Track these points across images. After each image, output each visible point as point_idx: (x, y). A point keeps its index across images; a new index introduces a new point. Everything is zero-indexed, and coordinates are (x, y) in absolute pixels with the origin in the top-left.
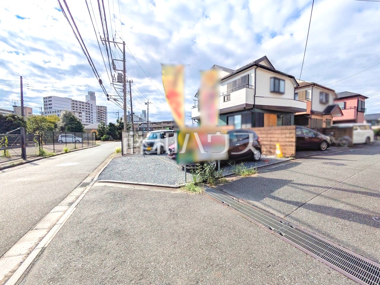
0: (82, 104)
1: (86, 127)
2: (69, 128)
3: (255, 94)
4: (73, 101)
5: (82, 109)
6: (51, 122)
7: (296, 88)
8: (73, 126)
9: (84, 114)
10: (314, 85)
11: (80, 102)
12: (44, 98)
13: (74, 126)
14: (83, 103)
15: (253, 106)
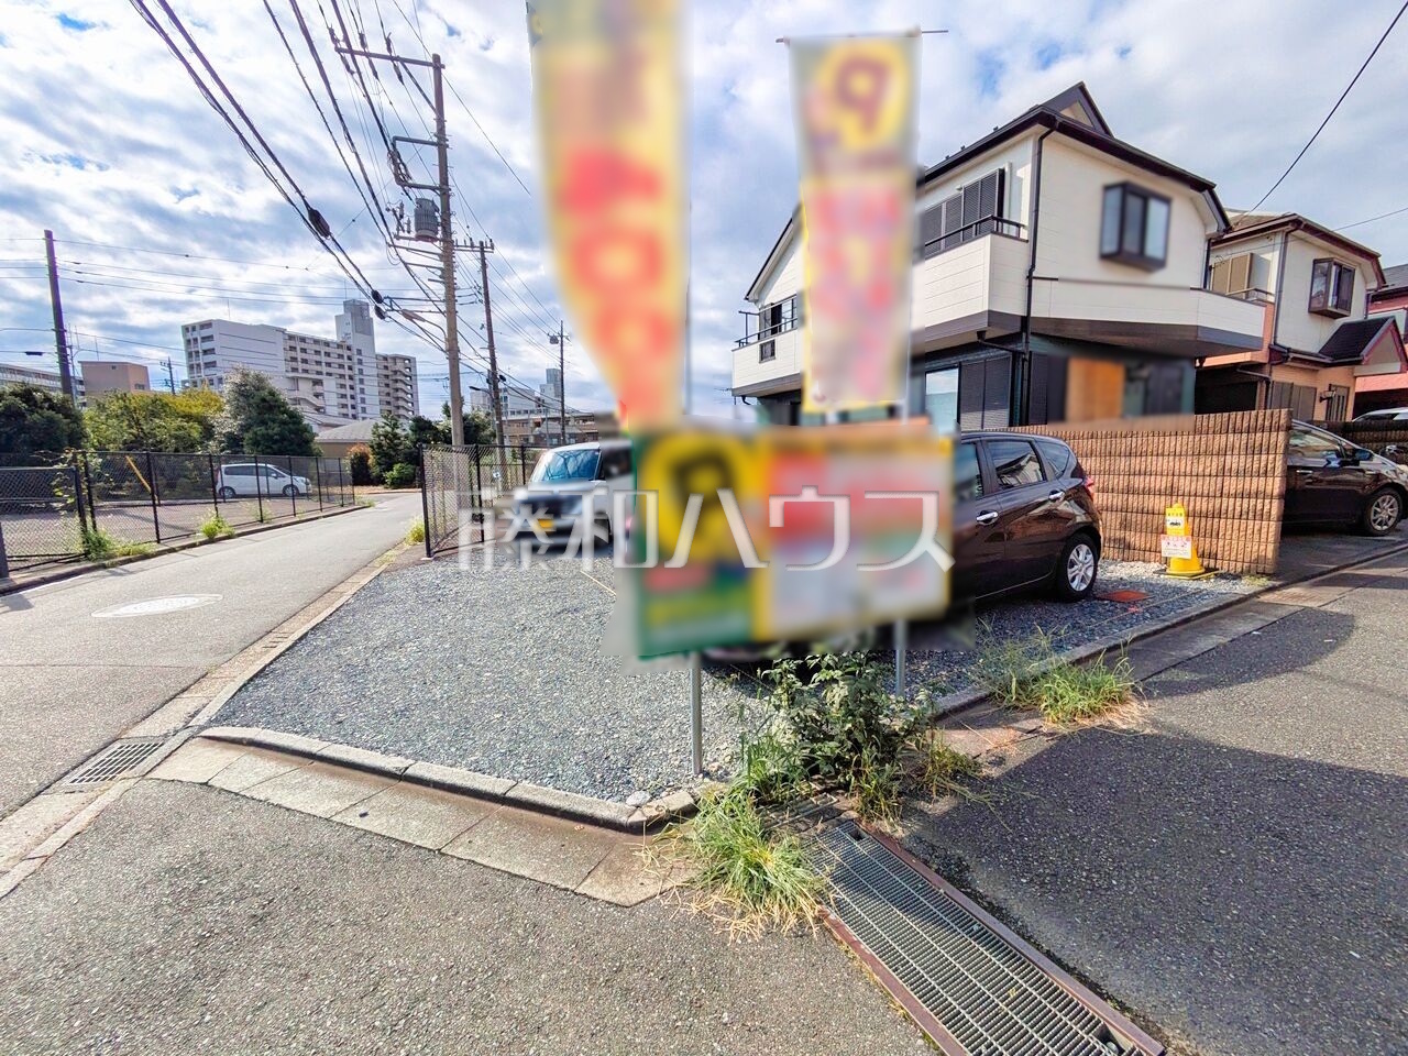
0: (323, 349)
1: (323, 435)
2: (259, 438)
3: (1033, 266)
4: (291, 337)
5: (325, 369)
6: (188, 417)
7: (1214, 244)
8: (270, 432)
9: (330, 385)
10: (1297, 223)
11: (316, 342)
12: (186, 329)
13: (277, 430)
14: (327, 344)
15: (1019, 324)
